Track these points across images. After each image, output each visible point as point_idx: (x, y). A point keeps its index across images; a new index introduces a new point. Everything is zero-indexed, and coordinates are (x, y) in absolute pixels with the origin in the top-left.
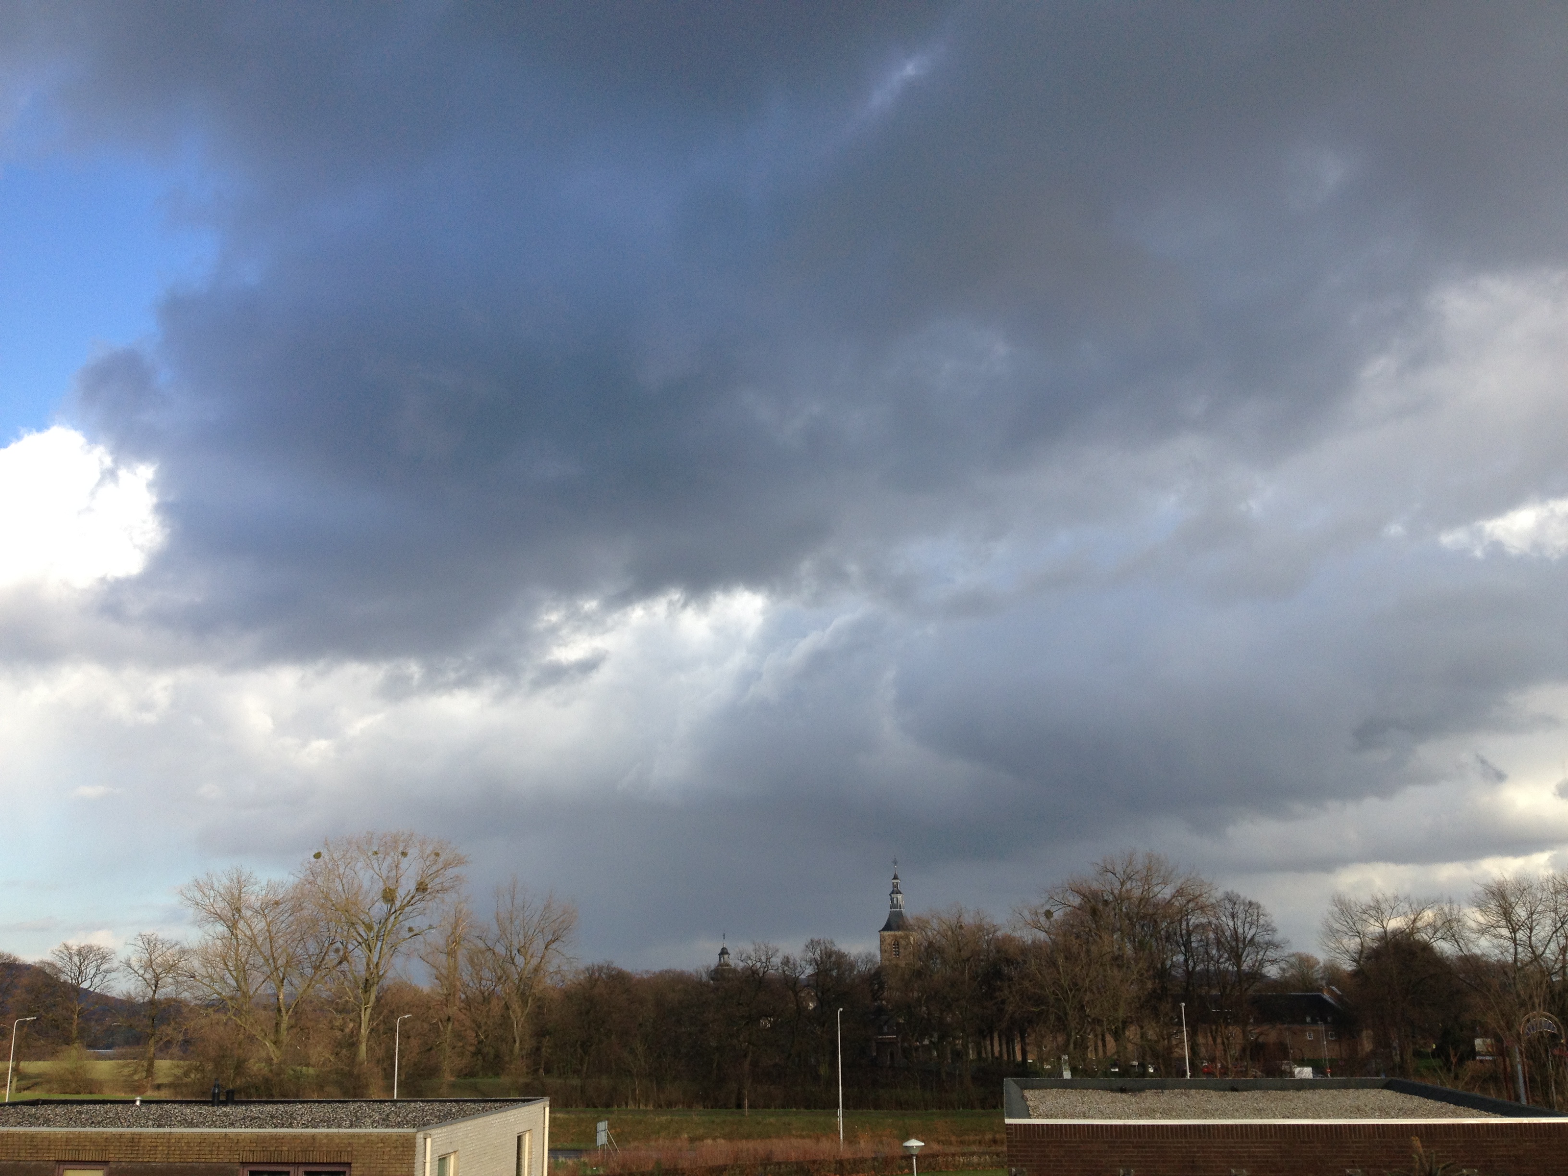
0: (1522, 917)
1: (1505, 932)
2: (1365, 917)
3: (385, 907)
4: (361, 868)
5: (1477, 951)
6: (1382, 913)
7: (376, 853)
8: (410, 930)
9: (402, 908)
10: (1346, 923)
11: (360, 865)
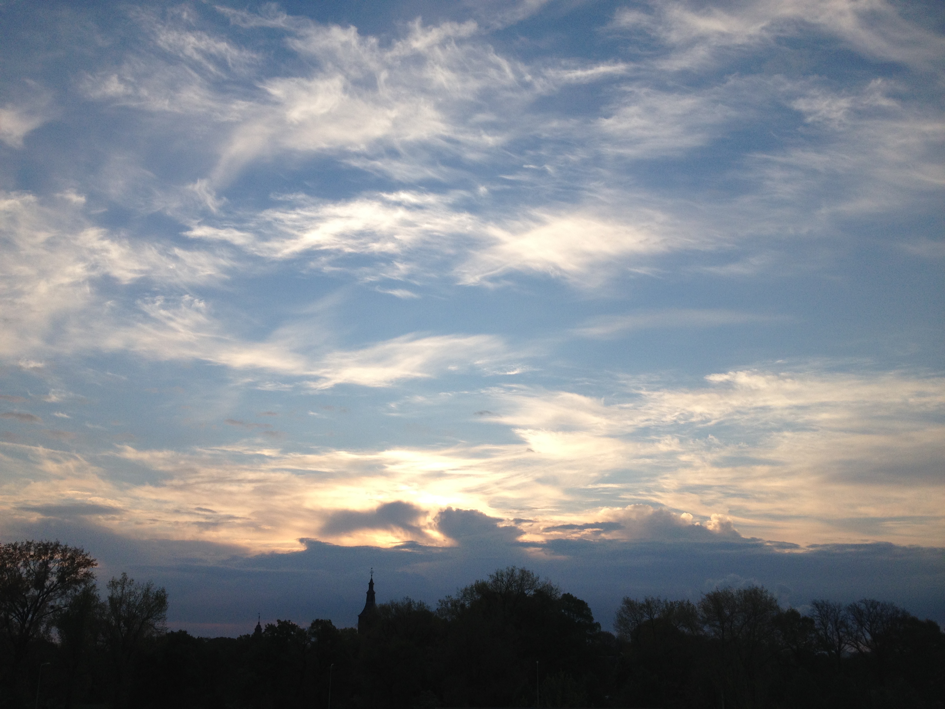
0: (727, 615)
1: (718, 623)
2: (641, 611)
3: (37, 593)
4: (21, 566)
5: (701, 633)
6: (651, 610)
7: (31, 556)
8: (52, 607)
9: (48, 593)
10: (630, 615)
11: (21, 563)
